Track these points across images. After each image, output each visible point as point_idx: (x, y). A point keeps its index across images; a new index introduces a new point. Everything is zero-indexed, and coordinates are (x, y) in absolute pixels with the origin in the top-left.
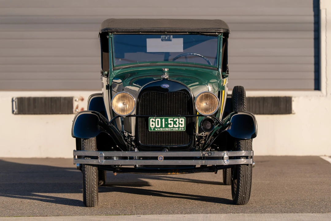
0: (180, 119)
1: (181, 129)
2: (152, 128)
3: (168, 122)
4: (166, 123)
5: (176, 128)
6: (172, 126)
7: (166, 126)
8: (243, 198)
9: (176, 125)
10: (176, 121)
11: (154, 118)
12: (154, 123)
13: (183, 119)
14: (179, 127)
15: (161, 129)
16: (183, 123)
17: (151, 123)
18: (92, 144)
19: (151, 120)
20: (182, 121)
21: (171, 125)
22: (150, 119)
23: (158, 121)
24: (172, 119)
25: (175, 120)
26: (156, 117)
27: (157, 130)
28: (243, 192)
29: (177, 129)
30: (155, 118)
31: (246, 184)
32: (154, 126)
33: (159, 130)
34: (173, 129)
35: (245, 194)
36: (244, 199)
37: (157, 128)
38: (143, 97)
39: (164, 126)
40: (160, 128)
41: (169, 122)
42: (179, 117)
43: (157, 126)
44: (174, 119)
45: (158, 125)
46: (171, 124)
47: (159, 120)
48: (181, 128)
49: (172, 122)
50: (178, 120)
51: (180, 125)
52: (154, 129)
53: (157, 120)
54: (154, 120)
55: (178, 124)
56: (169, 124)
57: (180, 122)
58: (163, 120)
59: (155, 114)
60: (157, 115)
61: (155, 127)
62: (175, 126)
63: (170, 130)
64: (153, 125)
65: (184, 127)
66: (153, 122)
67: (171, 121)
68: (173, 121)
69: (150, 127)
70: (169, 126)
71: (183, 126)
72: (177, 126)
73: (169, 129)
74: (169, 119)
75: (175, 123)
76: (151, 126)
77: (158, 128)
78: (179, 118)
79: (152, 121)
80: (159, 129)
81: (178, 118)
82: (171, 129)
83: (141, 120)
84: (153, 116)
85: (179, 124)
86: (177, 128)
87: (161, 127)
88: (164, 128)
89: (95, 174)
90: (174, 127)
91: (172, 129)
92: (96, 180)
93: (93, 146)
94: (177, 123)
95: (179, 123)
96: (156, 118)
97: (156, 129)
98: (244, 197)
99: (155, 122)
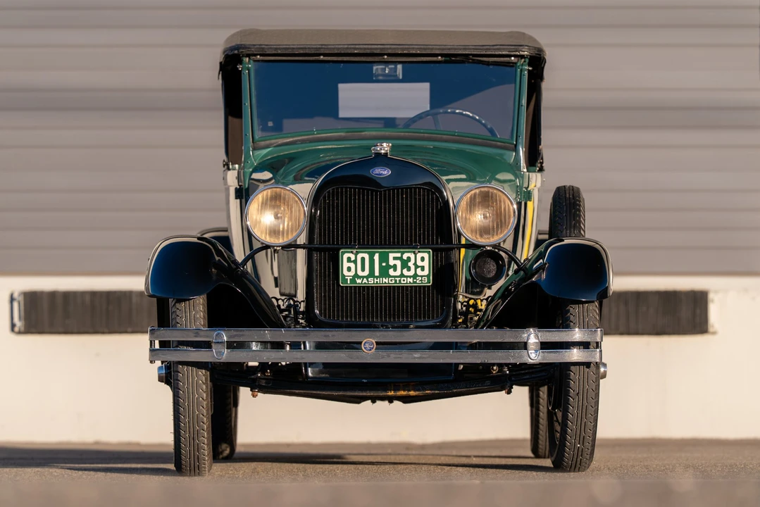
0: (419, 255)
1: (421, 280)
2: (349, 278)
3: (387, 261)
4: (384, 264)
5: (407, 277)
6: (398, 273)
7: (384, 272)
8: (576, 451)
9: (409, 269)
10: (409, 259)
11: (352, 252)
12: (352, 265)
13: (426, 256)
14: (415, 276)
15: (369, 279)
16: (426, 264)
17: (346, 265)
18: (197, 312)
19: (346, 256)
20: (423, 259)
21: (395, 270)
22: (343, 253)
23: (363, 259)
24: (399, 255)
25: (405, 257)
26: (358, 248)
27: (362, 283)
28: (578, 436)
29: (411, 280)
30: (355, 251)
31: (584, 414)
32: (352, 273)
33: (365, 283)
34: (400, 281)
35: (581, 442)
36: (580, 454)
37: (359, 277)
38: (325, 201)
39: (377, 273)
40: (367, 277)
41: (392, 262)
42: (417, 248)
43: (360, 273)
44: (403, 253)
45: (363, 269)
46: (395, 267)
47: (366, 256)
48: (422, 276)
49: (398, 263)
50: (412, 256)
51: (419, 270)
52: (353, 280)
53: (360, 256)
54: (353, 258)
55: (413, 268)
56: (391, 267)
57: (419, 263)
58: (376, 257)
59: (355, 242)
60: (359, 244)
61: (356, 275)
62: (405, 272)
63: (393, 282)
64: (349, 269)
65: (428, 276)
66: (351, 262)
67: (395, 258)
68: (400, 259)
69: (344, 276)
70: (391, 272)
71: (426, 272)
72: (412, 273)
73: (391, 280)
74: (391, 256)
75: (405, 264)
76: (346, 272)
77: (363, 277)
78: (417, 251)
79: (349, 260)
80: (365, 280)
81: (414, 253)
82: (396, 281)
83: (321, 256)
84: (349, 246)
85: (416, 267)
86: (410, 277)
87: (372, 274)
88: (377, 277)
89: (204, 387)
90: (402, 275)
91: (398, 279)
92: (207, 405)
93: (197, 318)
94: (411, 264)
95: (415, 264)
96: (357, 253)
97: (359, 281)
98: (580, 449)
99: (355, 262)
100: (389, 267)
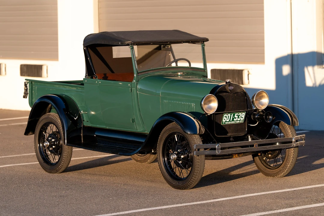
0: (242, 114)
3: (234, 116)
6: (236, 120)
7: (233, 120)
12: (225, 118)
14: (240, 120)
16: (243, 116)
20: (243, 115)
22: (224, 114)
23: (229, 116)
24: (237, 114)
25: (239, 115)
29: (239, 121)
30: (227, 114)
32: (225, 121)
39: (231, 120)
40: (228, 122)
42: (242, 112)
43: (227, 121)
44: (239, 113)
45: (228, 119)
46: (236, 118)
47: (230, 115)
49: (237, 116)
52: (225, 123)
58: (232, 115)
59: (226, 111)
60: (229, 112)
61: (226, 121)
62: (238, 119)
65: (243, 120)
67: (237, 115)
69: (223, 121)
74: (236, 114)
76: (224, 121)
77: (227, 122)
80: (228, 123)
82: (235, 122)
86: (239, 120)
87: (230, 121)
88: (231, 121)
90: (237, 120)
94: (240, 117)
95: (241, 117)
97: (226, 123)
99: (226, 117)
100: (234, 118)
